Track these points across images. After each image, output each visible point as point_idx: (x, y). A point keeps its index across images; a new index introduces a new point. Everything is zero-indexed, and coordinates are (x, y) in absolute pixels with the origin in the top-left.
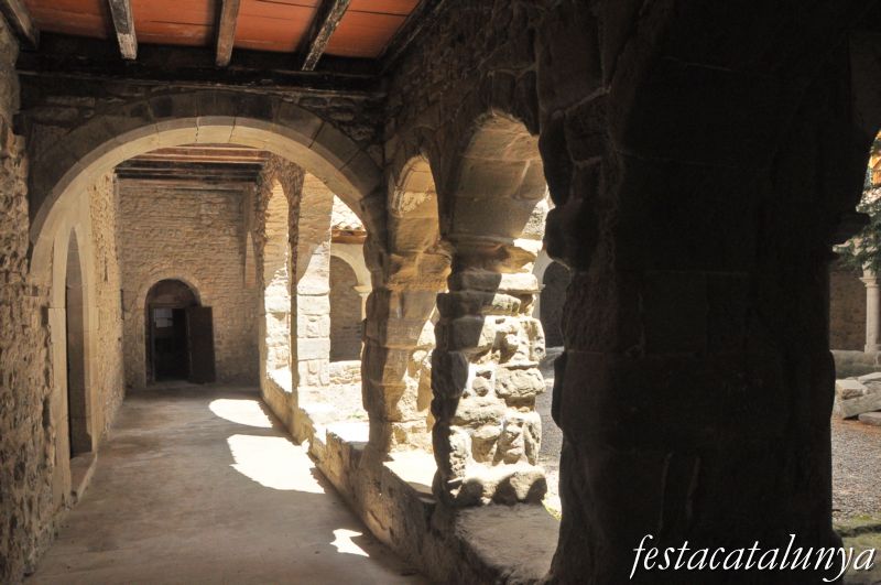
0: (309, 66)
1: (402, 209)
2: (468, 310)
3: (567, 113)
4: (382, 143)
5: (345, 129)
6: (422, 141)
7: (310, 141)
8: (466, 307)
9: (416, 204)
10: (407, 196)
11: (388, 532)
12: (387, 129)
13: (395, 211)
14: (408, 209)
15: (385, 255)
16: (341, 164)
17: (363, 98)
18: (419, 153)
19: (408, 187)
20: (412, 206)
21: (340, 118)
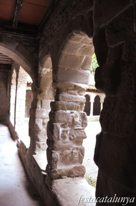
0: (15, 25)
1: (42, 73)
2: (61, 108)
3: (107, 24)
4: (38, 53)
5: (26, 47)
6: (49, 49)
7: (15, 50)
8: (60, 107)
9: (47, 72)
10: (44, 69)
11: (33, 178)
12: (39, 48)
13: (40, 74)
14: (44, 73)
15: (37, 88)
16: (24, 58)
17: (33, 38)
18: (48, 54)
19: (45, 66)
20: (46, 73)
21: (25, 44)
